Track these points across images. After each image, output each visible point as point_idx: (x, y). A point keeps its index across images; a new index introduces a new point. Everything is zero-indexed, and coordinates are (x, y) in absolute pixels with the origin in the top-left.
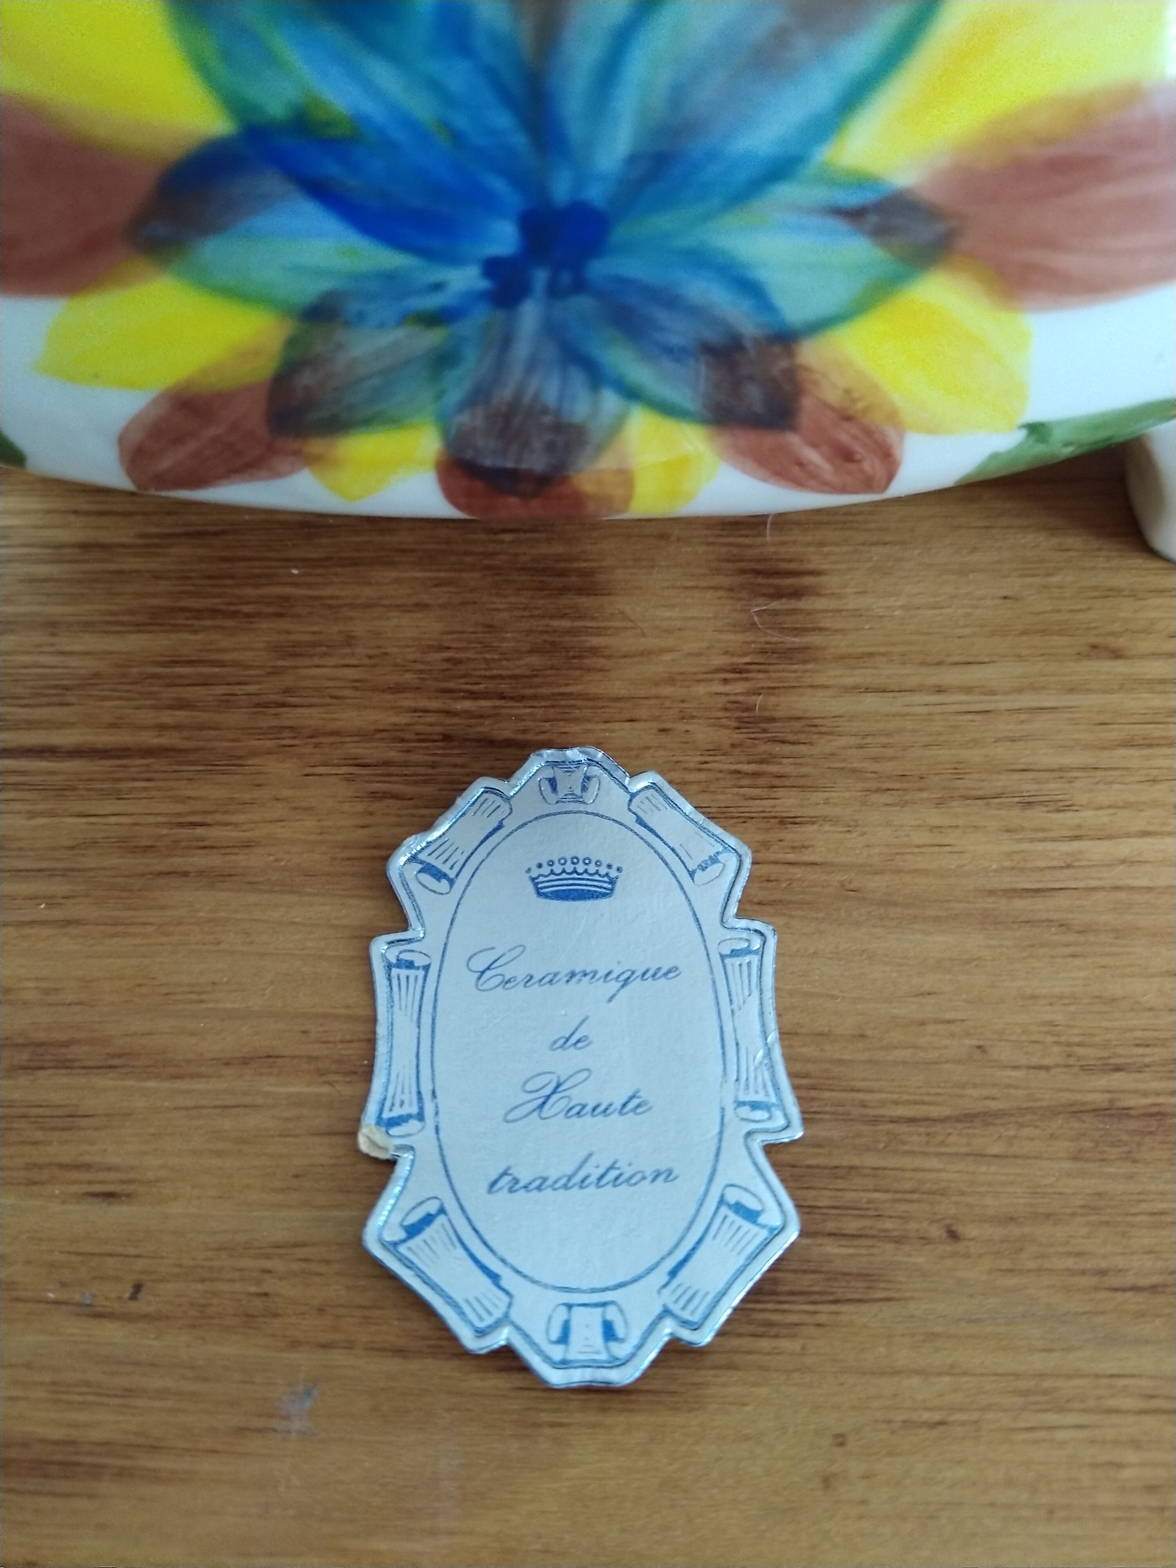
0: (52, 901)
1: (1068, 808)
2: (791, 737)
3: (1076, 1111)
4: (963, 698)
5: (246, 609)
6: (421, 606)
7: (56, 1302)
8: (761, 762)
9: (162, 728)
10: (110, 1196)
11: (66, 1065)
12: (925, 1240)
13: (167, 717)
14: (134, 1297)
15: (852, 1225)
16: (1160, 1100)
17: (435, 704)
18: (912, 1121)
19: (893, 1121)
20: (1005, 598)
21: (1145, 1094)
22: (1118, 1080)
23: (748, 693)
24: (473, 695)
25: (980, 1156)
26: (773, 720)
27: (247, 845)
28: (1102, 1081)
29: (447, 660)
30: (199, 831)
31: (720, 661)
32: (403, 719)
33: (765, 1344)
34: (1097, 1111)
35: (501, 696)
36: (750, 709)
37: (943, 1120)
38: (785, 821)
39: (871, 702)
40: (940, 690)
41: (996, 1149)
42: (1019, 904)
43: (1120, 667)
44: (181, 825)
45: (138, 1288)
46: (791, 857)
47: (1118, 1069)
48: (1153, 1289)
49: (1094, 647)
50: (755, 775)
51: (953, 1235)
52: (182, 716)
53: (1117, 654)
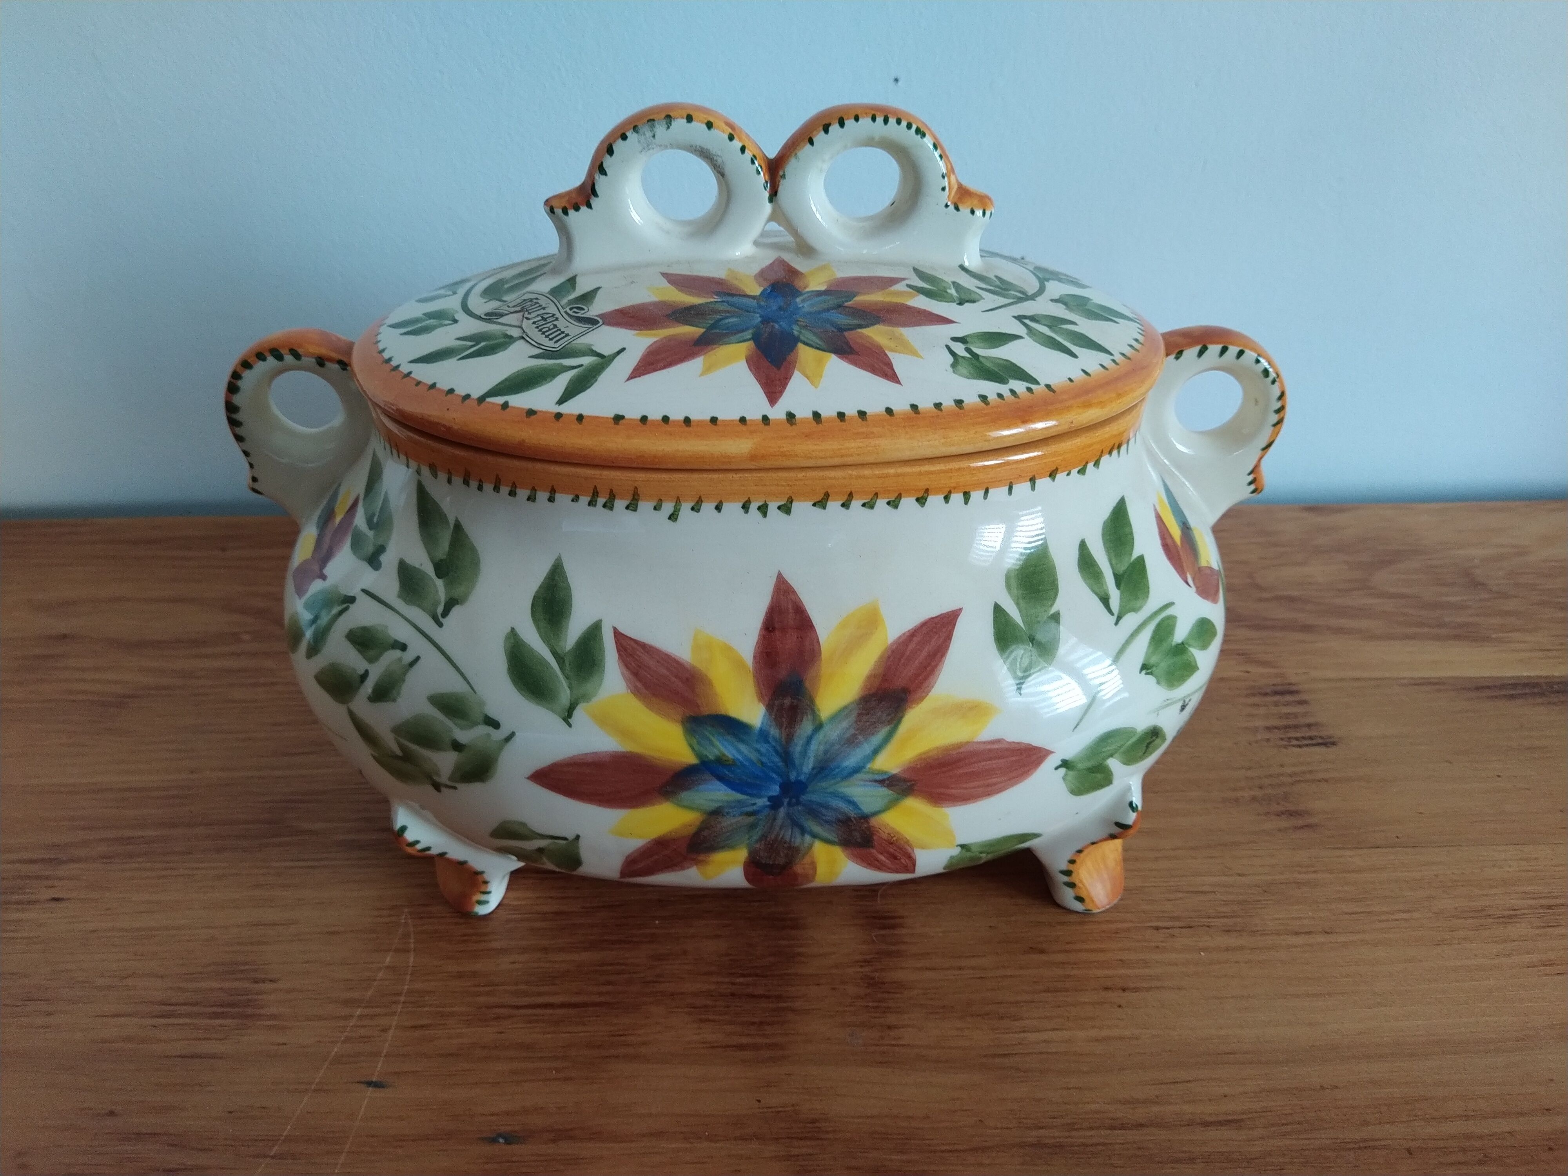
0: (558, 1070)
1: (1019, 1019)
2: (893, 991)
3: (1022, 1145)
4: (971, 971)
5: (635, 939)
6: (717, 937)
8: (879, 1001)
9: (601, 994)
11: (572, 1138)
13: (604, 989)
16: (1061, 1140)
17: (726, 980)
18: (950, 1151)
19: (943, 1151)
20: (990, 927)
21: (1054, 1137)
22: (1042, 1132)
23: (872, 972)
24: (743, 976)
25: (981, 1165)
26: (883, 983)
27: (645, 1043)
28: (1035, 1133)
29: (731, 960)
30: (623, 1038)
31: (860, 957)
32: (712, 987)
34: (1032, 1145)
35: (757, 975)
36: (874, 978)
37: (964, 1151)
38: (889, 1027)
39: (928, 974)
40: (960, 968)
41: (987, 1161)
42: (997, 1060)
43: (1043, 957)
44: (614, 1036)
46: (893, 1042)
47: (1041, 1128)
49: (1031, 948)
50: (877, 1007)
52: (609, 988)
53: (1042, 952)
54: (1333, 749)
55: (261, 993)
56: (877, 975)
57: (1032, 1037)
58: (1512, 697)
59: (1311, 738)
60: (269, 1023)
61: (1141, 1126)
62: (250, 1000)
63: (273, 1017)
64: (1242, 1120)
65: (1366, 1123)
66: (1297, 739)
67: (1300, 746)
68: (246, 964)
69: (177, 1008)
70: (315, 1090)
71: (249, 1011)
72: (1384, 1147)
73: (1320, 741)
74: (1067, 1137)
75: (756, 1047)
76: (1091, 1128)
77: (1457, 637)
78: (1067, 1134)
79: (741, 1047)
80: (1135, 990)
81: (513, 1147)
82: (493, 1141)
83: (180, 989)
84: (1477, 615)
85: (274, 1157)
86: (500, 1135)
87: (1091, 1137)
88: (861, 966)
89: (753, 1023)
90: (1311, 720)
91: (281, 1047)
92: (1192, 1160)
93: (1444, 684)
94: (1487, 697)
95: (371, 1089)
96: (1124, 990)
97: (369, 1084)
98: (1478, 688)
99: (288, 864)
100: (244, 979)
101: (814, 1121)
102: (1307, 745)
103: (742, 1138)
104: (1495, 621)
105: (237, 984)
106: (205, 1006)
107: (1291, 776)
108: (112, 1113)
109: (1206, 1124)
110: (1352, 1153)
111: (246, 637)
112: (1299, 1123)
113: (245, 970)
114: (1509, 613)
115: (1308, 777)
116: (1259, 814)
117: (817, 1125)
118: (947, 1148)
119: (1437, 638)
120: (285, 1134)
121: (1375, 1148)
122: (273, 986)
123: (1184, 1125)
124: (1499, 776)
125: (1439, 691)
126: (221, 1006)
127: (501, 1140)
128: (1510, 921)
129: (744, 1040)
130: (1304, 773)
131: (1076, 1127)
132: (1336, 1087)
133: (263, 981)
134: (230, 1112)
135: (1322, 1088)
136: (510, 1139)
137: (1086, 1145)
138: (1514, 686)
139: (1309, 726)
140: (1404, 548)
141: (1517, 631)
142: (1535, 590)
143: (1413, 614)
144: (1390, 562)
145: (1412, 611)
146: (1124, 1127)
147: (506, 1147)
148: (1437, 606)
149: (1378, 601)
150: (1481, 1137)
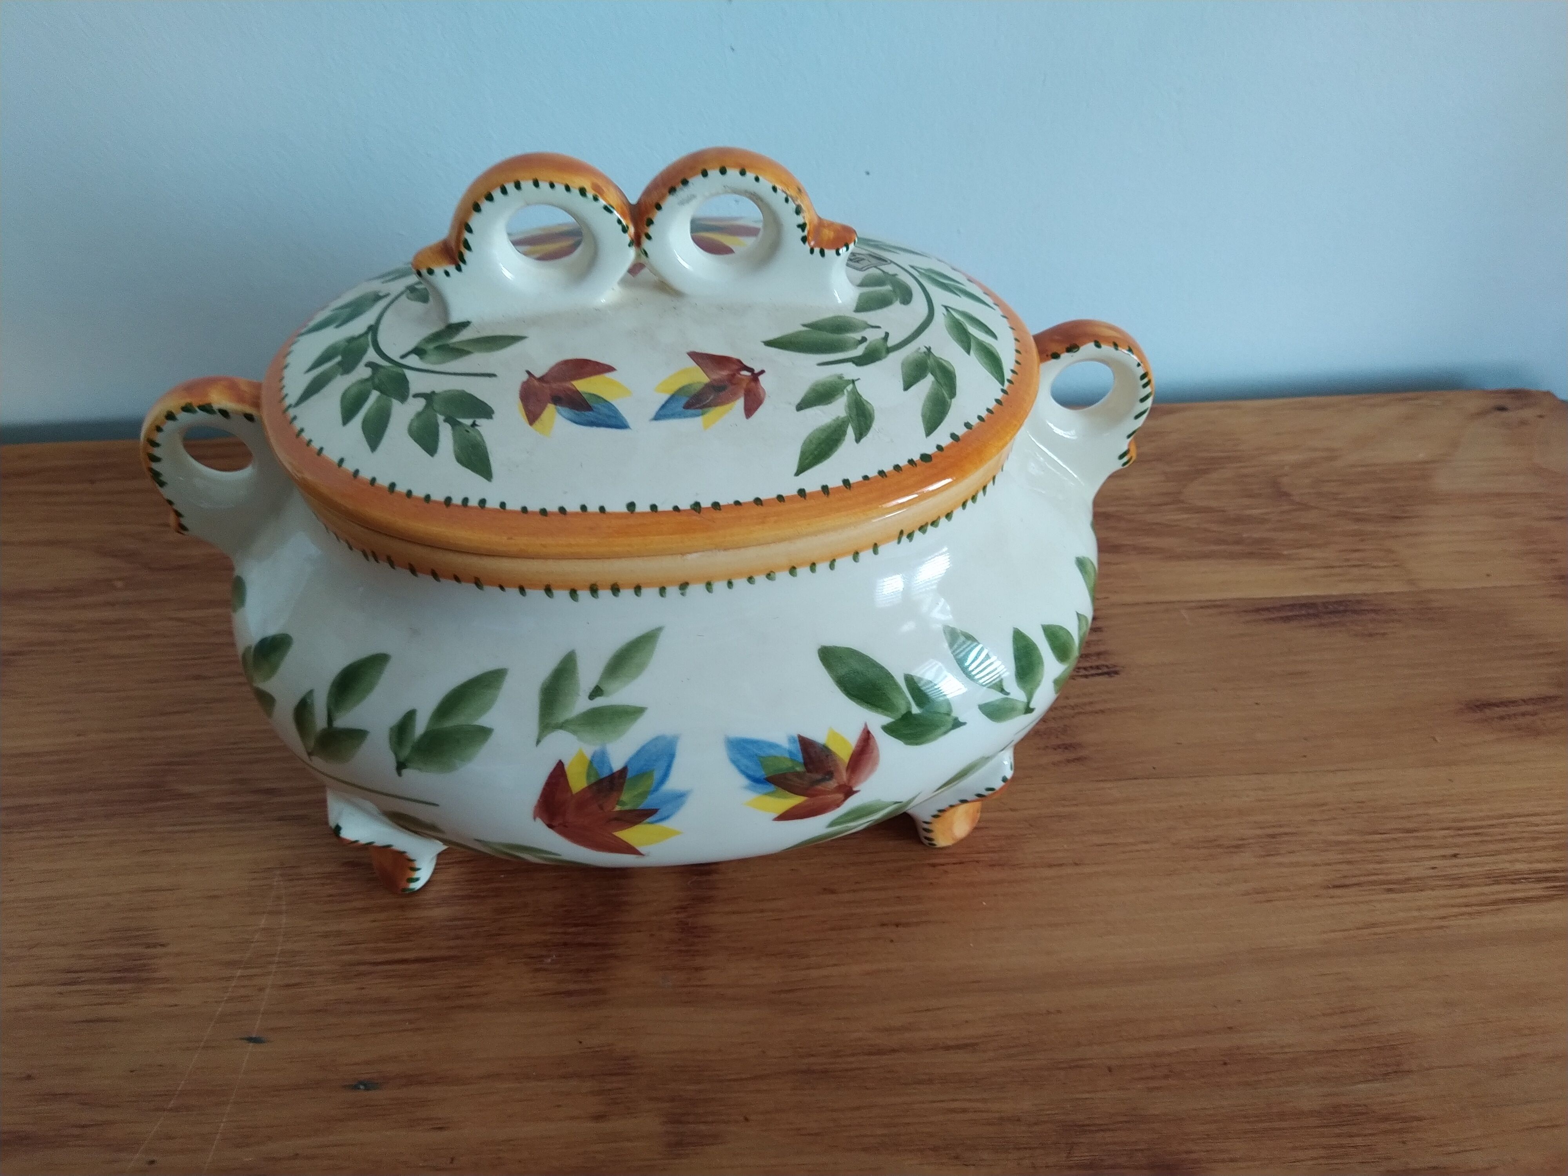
54: (1116, 678)
55: (154, 957)
56: (690, 920)
57: (814, 973)
58: (1287, 619)
59: (1098, 667)
60: (161, 986)
61: (894, 1051)
62: (145, 965)
63: (166, 980)
64: (976, 1044)
65: (1079, 1045)
66: (1085, 669)
67: (1086, 676)
68: (138, 930)
69: (80, 974)
70: (204, 1048)
71: (145, 975)
72: (1091, 1066)
73: (1106, 670)
74: (832, 1063)
75: (581, 993)
76: (853, 1055)
77: (1251, 555)
79: (569, 993)
80: (907, 925)
81: (373, 1092)
82: (355, 1087)
83: (81, 957)
84: (1275, 530)
85: (171, 1110)
86: (361, 1083)
87: (851, 1063)
88: (678, 913)
89: (581, 971)
90: (1102, 648)
91: (172, 1008)
92: (930, 1081)
93: (1227, 606)
94: (1265, 620)
95: (251, 1044)
96: (897, 925)
97: (251, 1040)
98: (1258, 610)
99: (170, 828)
100: (137, 944)
101: (626, 1058)
102: (1093, 675)
103: (564, 1077)
104: (1290, 536)
105: (131, 950)
106: (105, 972)
107: (1073, 708)
108: (29, 1077)
109: (947, 1048)
110: (1063, 1072)
111: (119, 584)
112: (1024, 1045)
113: (138, 936)
114: (1303, 527)
115: (1089, 708)
116: (1039, 749)
117: (628, 1061)
118: (733, 1077)
119: (1232, 556)
120: (180, 1088)
121: (1084, 1066)
122: (164, 950)
123: (929, 1050)
124: (1257, 704)
125: (1221, 614)
126: (119, 971)
127: (362, 1087)
128: (1236, 850)
129: (572, 987)
130: (1085, 704)
132: (1059, 1012)
133: (155, 946)
134: (132, 1071)
135: (1049, 1013)
136: (369, 1085)
137: (847, 1070)
138: (1292, 607)
139: (1099, 654)
140: (1222, 454)
141: (1309, 546)
142: (1336, 499)
143: (1215, 529)
144: (1205, 472)
145: (1214, 527)
146: (880, 1052)
147: (366, 1093)
148: (1239, 520)
149: (1185, 516)
150: (1170, 1055)
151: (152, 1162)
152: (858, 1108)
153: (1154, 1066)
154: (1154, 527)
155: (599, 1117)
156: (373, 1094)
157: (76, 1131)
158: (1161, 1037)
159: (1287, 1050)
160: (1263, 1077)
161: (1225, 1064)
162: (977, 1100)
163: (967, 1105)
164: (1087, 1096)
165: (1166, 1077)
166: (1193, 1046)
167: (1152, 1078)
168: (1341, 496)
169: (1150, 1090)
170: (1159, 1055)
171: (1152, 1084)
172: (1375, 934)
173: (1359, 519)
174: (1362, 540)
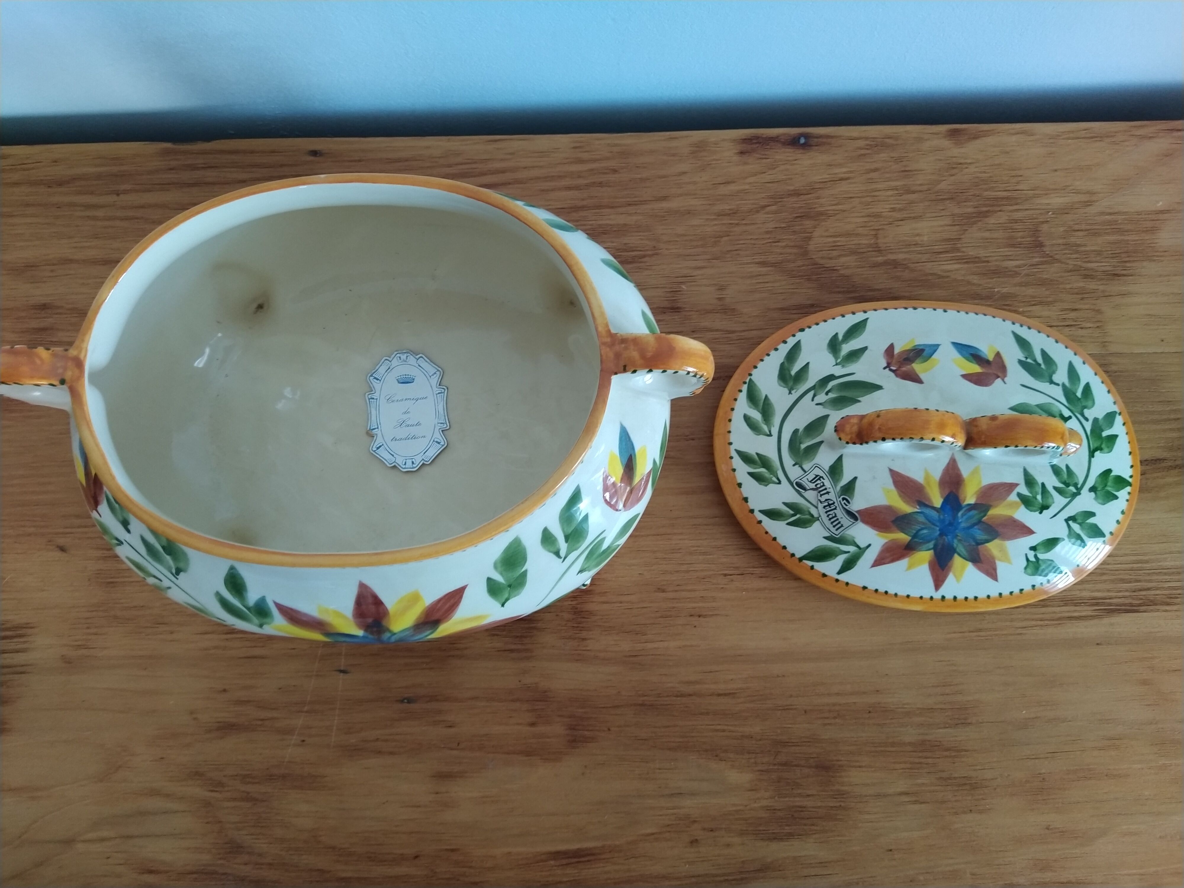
1: (646, 635)
2: (586, 617)
3: (635, 705)
7: (444, 747)
8: (579, 624)
10: (450, 727)
11: (437, 700)
12: (604, 731)
14: (458, 745)
15: (590, 728)
16: (653, 702)
19: (600, 708)
20: (640, 574)
21: (650, 701)
22: (645, 698)
23: (577, 604)
25: (616, 714)
26: (582, 612)
27: (466, 648)
28: (642, 698)
33: (573, 750)
34: (640, 705)
37: (610, 707)
38: (584, 639)
39: (605, 606)
40: (621, 603)
41: (619, 713)
42: (631, 659)
44: (452, 644)
45: (459, 744)
46: (584, 649)
47: (646, 696)
48: (645, 740)
50: (578, 627)
51: (609, 730)
56: (579, 606)
57: (650, 646)
61: (690, 695)
64: (736, 693)
65: (791, 696)
70: (316, 676)
72: (795, 709)
74: (656, 701)
75: (518, 651)
76: (668, 696)
78: (656, 699)
79: (512, 651)
80: (705, 616)
81: (412, 705)
82: (402, 701)
85: (306, 712)
86: (405, 699)
87: (666, 701)
88: (572, 601)
89: (517, 637)
92: (707, 714)
95: (342, 674)
96: (699, 616)
97: (341, 671)
101: (545, 692)
103: (513, 701)
104: (1030, 292)
108: (225, 690)
109: (719, 695)
110: (780, 712)
112: (761, 695)
114: (1042, 283)
117: (546, 694)
118: (603, 706)
120: (308, 699)
121: (791, 709)
127: (406, 701)
129: (513, 647)
131: (661, 695)
132: (784, 676)
134: (280, 689)
135: (778, 676)
136: (410, 701)
137: (663, 705)
140: (1005, 194)
141: (1041, 303)
142: (1077, 252)
143: (975, 281)
144: (986, 214)
145: (975, 279)
146: (682, 696)
147: (407, 705)
148: (997, 272)
149: (957, 266)
150: (840, 705)
151: (303, 741)
152: (668, 727)
153: (830, 711)
154: (930, 277)
155: (533, 724)
156: (412, 706)
157: (260, 723)
158: (838, 694)
159: (906, 706)
160: (888, 721)
161: (870, 712)
162: (732, 725)
163: (726, 728)
164: (790, 726)
165: (835, 718)
166: (854, 701)
167: (828, 718)
168: (1083, 249)
169: (825, 725)
170: (834, 705)
171: (827, 721)
172: (979, 636)
173: (1088, 276)
174: (1082, 299)
